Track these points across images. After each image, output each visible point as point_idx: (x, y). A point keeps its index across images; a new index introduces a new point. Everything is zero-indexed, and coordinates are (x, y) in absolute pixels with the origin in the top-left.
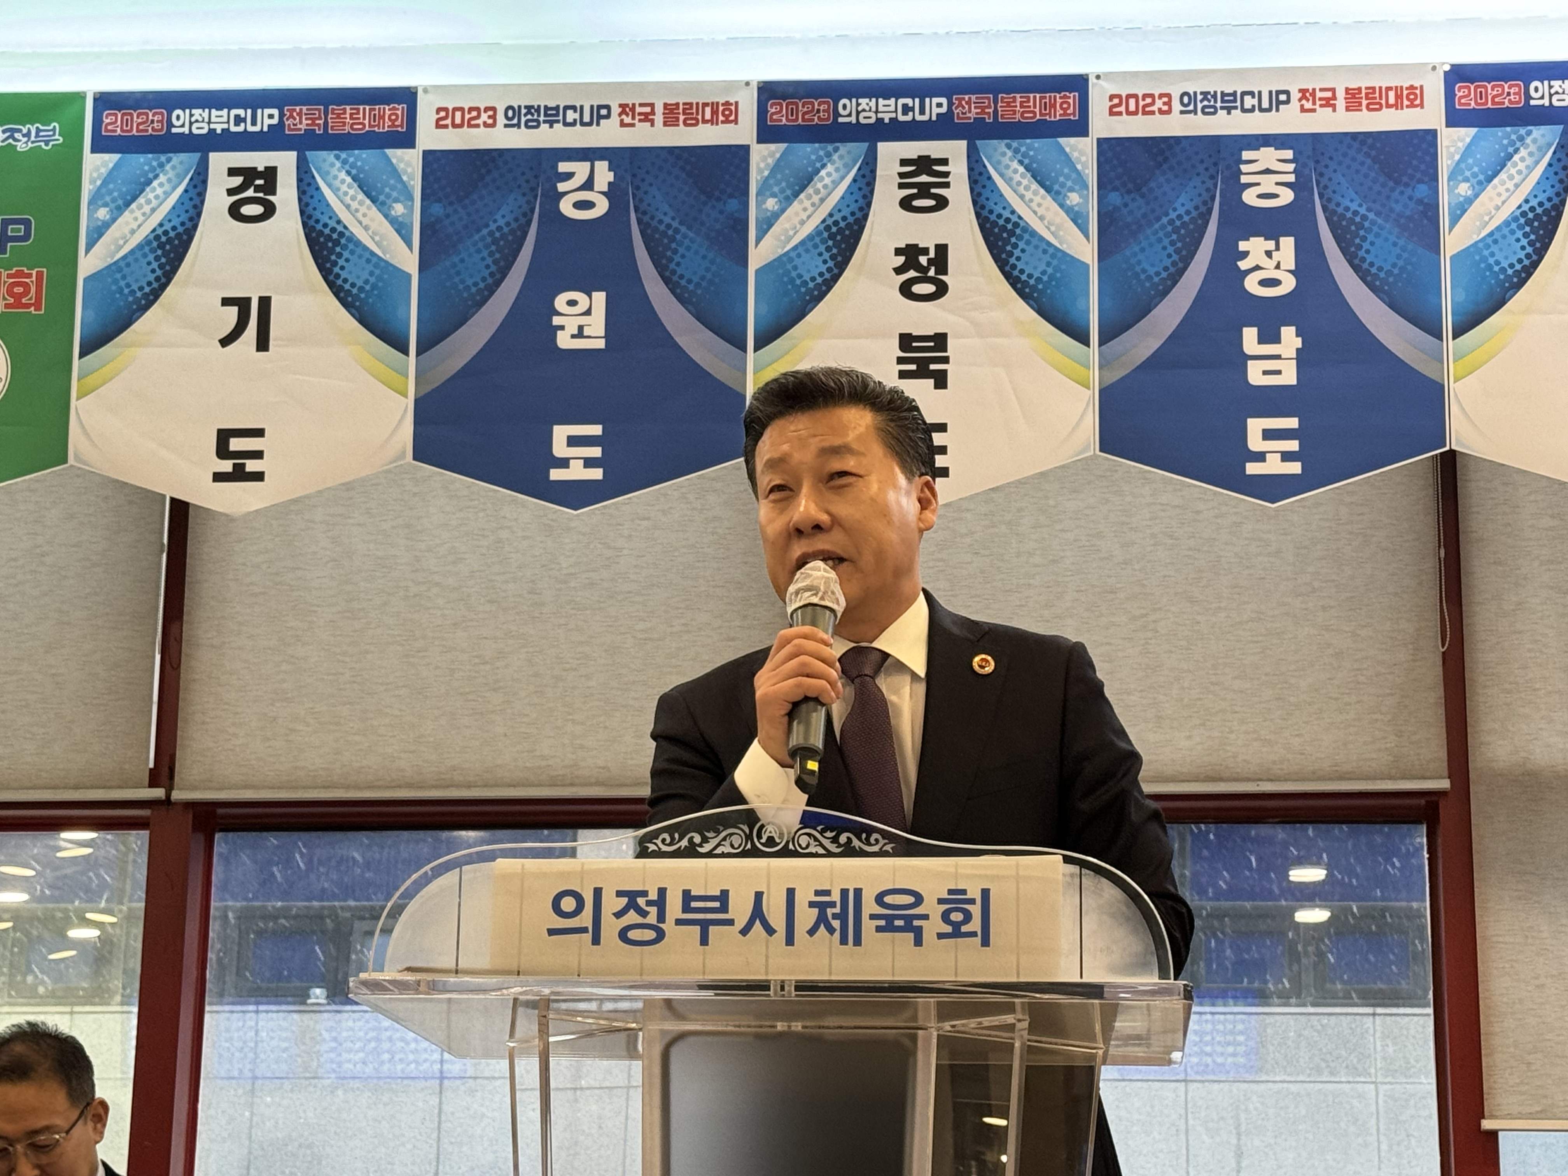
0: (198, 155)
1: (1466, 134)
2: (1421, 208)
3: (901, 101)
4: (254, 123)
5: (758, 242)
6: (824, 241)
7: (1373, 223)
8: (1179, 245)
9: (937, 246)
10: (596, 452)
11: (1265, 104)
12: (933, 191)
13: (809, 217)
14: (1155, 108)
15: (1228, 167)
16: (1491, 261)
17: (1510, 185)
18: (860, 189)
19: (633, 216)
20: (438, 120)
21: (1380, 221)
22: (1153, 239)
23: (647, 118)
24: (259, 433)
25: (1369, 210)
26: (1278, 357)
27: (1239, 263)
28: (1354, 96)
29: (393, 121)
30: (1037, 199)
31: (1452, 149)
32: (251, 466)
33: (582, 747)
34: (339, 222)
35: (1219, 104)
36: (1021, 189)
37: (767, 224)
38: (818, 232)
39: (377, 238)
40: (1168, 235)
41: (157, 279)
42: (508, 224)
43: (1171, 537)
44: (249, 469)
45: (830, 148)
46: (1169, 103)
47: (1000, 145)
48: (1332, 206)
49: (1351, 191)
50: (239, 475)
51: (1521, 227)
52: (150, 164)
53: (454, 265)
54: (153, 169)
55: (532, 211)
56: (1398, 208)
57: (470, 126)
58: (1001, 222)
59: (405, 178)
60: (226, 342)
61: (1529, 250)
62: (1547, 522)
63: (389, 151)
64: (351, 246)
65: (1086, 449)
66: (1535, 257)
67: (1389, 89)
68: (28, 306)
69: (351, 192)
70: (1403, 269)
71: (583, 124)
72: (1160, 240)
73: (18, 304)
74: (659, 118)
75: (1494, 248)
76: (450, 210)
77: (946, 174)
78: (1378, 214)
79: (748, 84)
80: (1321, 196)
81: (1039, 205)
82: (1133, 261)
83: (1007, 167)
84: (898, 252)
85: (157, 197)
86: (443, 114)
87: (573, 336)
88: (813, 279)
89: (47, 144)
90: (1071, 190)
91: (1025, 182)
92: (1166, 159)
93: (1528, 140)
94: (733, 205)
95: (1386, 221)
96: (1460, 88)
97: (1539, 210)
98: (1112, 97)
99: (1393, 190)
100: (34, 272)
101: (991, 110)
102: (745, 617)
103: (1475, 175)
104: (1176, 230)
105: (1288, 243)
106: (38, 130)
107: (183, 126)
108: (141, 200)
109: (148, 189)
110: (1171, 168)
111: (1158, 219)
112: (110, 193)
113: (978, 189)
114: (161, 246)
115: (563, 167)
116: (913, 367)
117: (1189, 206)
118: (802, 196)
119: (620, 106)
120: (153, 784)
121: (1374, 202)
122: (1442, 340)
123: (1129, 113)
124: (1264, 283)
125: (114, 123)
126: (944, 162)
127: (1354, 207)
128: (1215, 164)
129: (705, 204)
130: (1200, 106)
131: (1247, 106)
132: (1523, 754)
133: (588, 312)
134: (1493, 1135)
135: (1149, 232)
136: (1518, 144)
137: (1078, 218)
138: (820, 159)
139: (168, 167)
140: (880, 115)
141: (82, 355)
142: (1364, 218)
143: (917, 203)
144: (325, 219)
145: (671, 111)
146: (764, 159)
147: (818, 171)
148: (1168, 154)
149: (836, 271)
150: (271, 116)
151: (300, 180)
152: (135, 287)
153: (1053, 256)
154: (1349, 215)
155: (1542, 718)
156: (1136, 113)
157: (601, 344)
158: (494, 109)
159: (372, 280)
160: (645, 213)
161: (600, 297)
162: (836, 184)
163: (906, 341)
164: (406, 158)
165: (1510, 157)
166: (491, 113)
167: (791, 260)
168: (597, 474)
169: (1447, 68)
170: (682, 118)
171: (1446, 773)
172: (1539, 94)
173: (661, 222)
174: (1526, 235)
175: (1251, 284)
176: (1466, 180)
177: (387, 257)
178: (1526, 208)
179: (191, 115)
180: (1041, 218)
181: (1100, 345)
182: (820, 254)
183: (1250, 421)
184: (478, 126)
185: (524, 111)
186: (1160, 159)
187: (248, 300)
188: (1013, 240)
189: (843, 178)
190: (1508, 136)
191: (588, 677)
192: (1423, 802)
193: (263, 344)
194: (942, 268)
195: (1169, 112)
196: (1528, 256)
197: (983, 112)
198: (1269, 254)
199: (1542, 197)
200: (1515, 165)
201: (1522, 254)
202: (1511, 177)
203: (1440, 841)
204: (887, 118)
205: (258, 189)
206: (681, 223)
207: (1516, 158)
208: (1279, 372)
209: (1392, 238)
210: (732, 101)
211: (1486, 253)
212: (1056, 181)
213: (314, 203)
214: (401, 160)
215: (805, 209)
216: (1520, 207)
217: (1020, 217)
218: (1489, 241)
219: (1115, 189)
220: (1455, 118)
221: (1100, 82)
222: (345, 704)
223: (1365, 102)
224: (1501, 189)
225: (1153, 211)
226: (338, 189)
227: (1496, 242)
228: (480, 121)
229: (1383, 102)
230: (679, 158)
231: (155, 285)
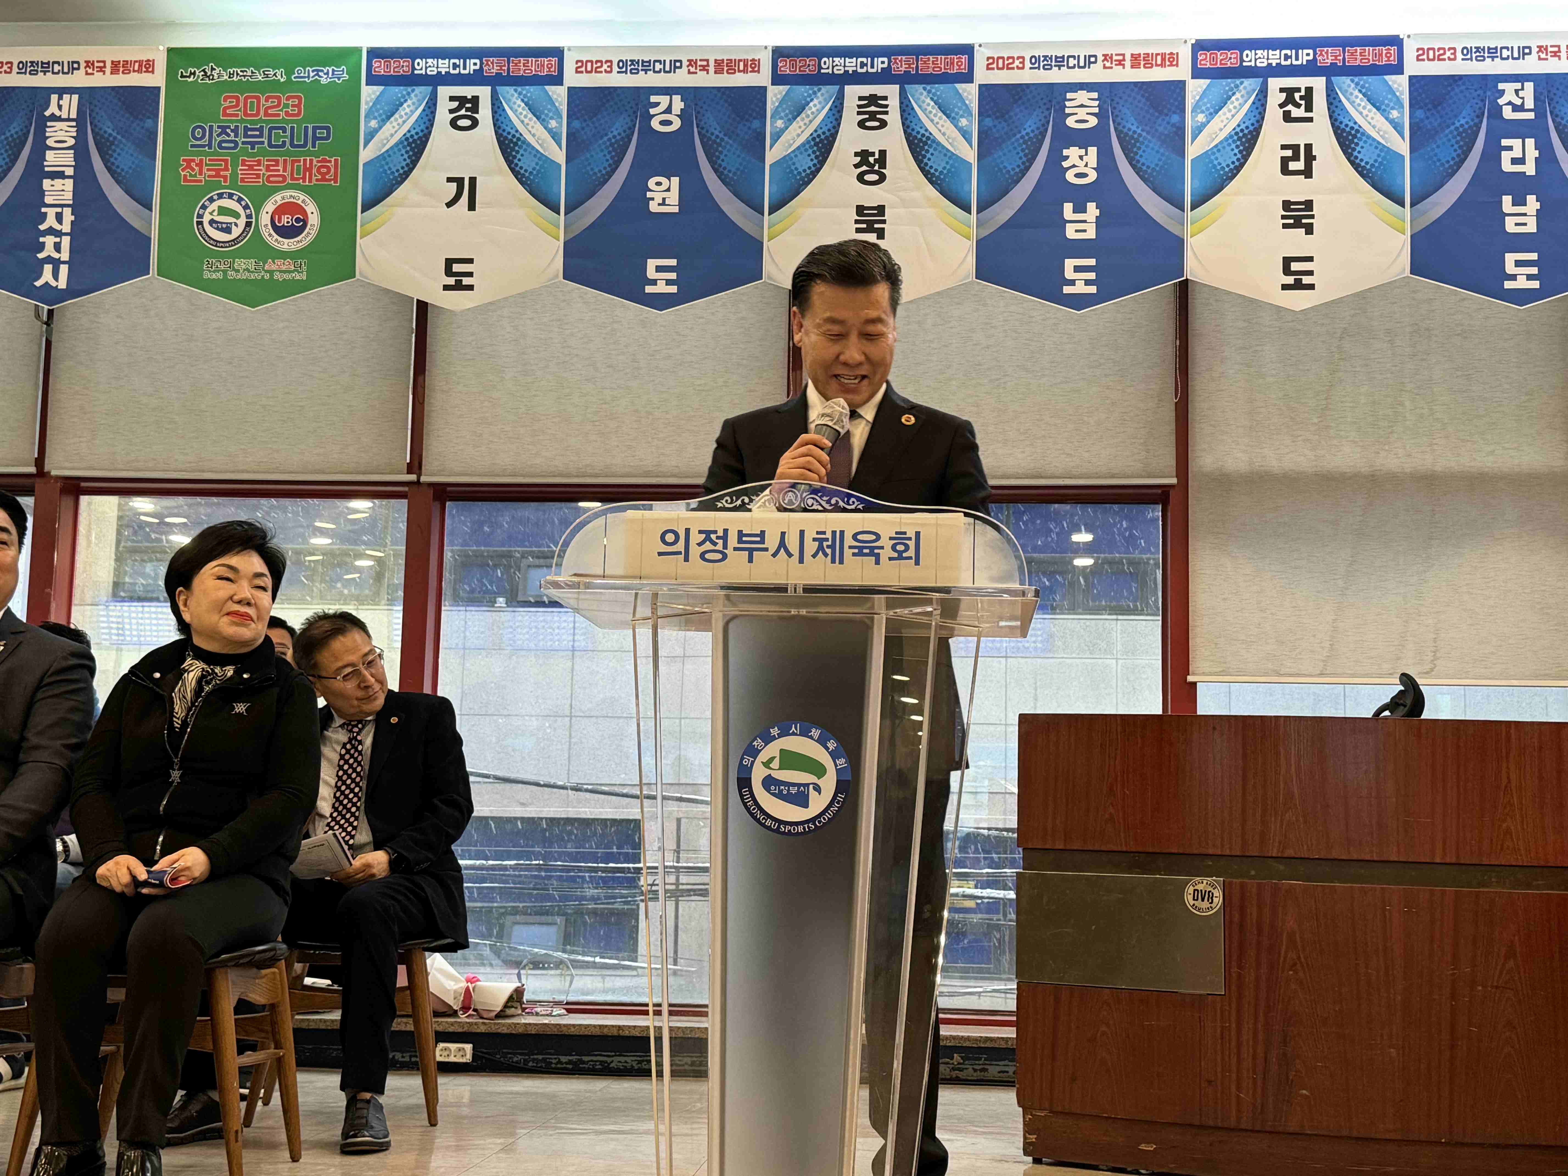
0: (430, 88)
1: (1204, 83)
2: (1174, 129)
3: (860, 60)
4: (465, 68)
5: (771, 147)
6: (811, 147)
7: (1145, 138)
8: (1027, 151)
9: (880, 151)
10: (673, 276)
11: (1082, 64)
12: (878, 116)
13: (802, 132)
14: (1014, 65)
15: (1059, 103)
16: (1216, 162)
17: (1229, 115)
18: (834, 115)
19: (696, 130)
20: (577, 68)
21: (1149, 137)
22: (1011, 148)
23: (705, 68)
24: (470, 261)
25: (1142, 130)
26: (1085, 221)
27: (1063, 163)
28: (1136, 59)
29: (549, 68)
30: (941, 122)
31: (1195, 93)
32: (466, 281)
33: (663, 454)
34: (517, 131)
35: (1053, 64)
36: (932, 116)
37: (776, 136)
38: (807, 141)
39: (540, 142)
40: (1020, 145)
41: (407, 165)
42: (619, 134)
43: (1015, 332)
44: (464, 283)
45: (816, 89)
46: (1023, 63)
47: (919, 88)
48: (1120, 128)
49: (1132, 118)
50: (458, 286)
51: (1234, 142)
52: (401, 93)
53: (587, 159)
54: (403, 96)
55: (634, 126)
56: (1161, 129)
57: (596, 72)
58: (919, 136)
59: (557, 104)
60: (449, 205)
61: (1239, 156)
62: (1241, 324)
63: (546, 87)
64: (524, 146)
65: (968, 277)
66: (1242, 161)
67: (1157, 55)
68: (330, 180)
69: (524, 113)
70: (1162, 167)
71: (665, 72)
72: (1015, 148)
73: (324, 179)
74: (712, 69)
75: (1218, 155)
76: (584, 125)
77: (886, 106)
78: (1148, 133)
79: (766, 48)
80: (1114, 122)
81: (943, 126)
82: (999, 161)
83: (924, 102)
84: (856, 154)
85: (406, 114)
86: (580, 64)
87: (659, 204)
88: (805, 171)
89: (339, 80)
90: (962, 116)
91: (934, 111)
92: (1020, 98)
93: (1241, 87)
94: (756, 124)
95: (1153, 137)
96: (1201, 55)
97: (1246, 131)
98: (988, 58)
99: (1158, 118)
100: (333, 160)
101: (914, 66)
102: (761, 377)
103: (1208, 109)
104: (1025, 142)
105: (1093, 151)
106: (333, 71)
107: (421, 69)
108: (397, 116)
109: (401, 109)
110: (1023, 103)
111: (1015, 135)
112: (377, 111)
113: (906, 115)
114: (409, 144)
115: (653, 99)
116: (864, 226)
117: (1034, 127)
118: (798, 119)
119: (688, 60)
120: (409, 472)
121: (1146, 125)
122: (1184, 211)
123: (998, 68)
124: (1078, 175)
125: (380, 67)
126: (885, 98)
127: (1134, 128)
128: (1050, 101)
129: (739, 123)
130: (1042, 64)
131: (1071, 65)
132: (1220, 463)
133: (668, 190)
134: (1194, 685)
135: (1009, 143)
136: (1235, 90)
137: (965, 134)
138: (810, 95)
139: (412, 95)
140: (846, 69)
141: (362, 212)
142: (1140, 135)
143: (868, 124)
144: (508, 129)
145: (719, 65)
146: (775, 95)
147: (808, 103)
148: (1021, 94)
149: (818, 166)
150: (475, 64)
151: (493, 104)
152: (394, 170)
153: (950, 158)
154: (1131, 133)
155: (1233, 442)
156: (1003, 68)
157: (676, 210)
158: (611, 62)
159: (538, 168)
160: (702, 128)
161: (675, 181)
162: (819, 111)
163: (860, 209)
164: (558, 92)
165: (1229, 98)
166: (609, 64)
167: (791, 159)
168: (673, 289)
169: (1193, 42)
170: (726, 69)
171: (1174, 474)
172: (1249, 59)
173: (712, 134)
174: (1237, 147)
175: (1070, 176)
176: (1202, 112)
177: (546, 154)
178: (1238, 130)
179: (426, 63)
180: (944, 134)
181: (978, 213)
182: (809, 155)
183: (1067, 261)
184: (601, 72)
185: (629, 63)
186: (1017, 97)
187: (463, 179)
188: (926, 147)
189: (823, 108)
190: (1228, 85)
191: (667, 413)
192: (1160, 491)
193: (472, 206)
194: (883, 165)
195: (1023, 68)
196: (1238, 160)
197: (909, 67)
198: (1081, 157)
199: (1248, 123)
200: (1233, 103)
201: (1235, 159)
202: (1230, 111)
203: (1169, 514)
204: (850, 70)
205: (467, 110)
206: (725, 135)
207: (1233, 98)
208: (1085, 231)
209: (1156, 148)
210: (757, 58)
211: (1213, 157)
212: (952, 111)
213: (501, 119)
214: (554, 92)
215: (800, 127)
216: (1234, 129)
217: (931, 134)
218: (1215, 150)
219: (989, 116)
220: (1197, 73)
221: (982, 49)
222: (522, 426)
223: (1142, 63)
224: (1223, 117)
225: (1011, 130)
226: (516, 110)
227: (1219, 151)
228: (602, 69)
229: (1154, 62)
230: (723, 93)
231: (406, 169)
